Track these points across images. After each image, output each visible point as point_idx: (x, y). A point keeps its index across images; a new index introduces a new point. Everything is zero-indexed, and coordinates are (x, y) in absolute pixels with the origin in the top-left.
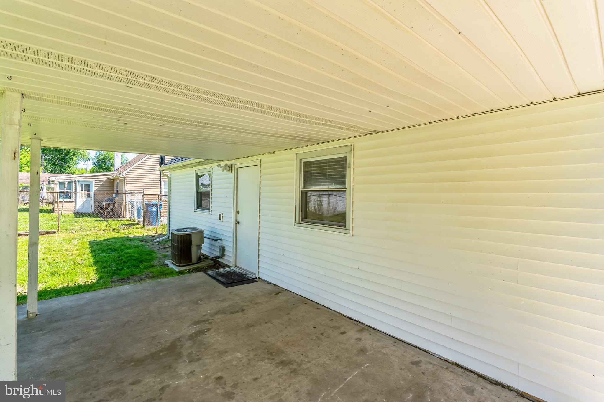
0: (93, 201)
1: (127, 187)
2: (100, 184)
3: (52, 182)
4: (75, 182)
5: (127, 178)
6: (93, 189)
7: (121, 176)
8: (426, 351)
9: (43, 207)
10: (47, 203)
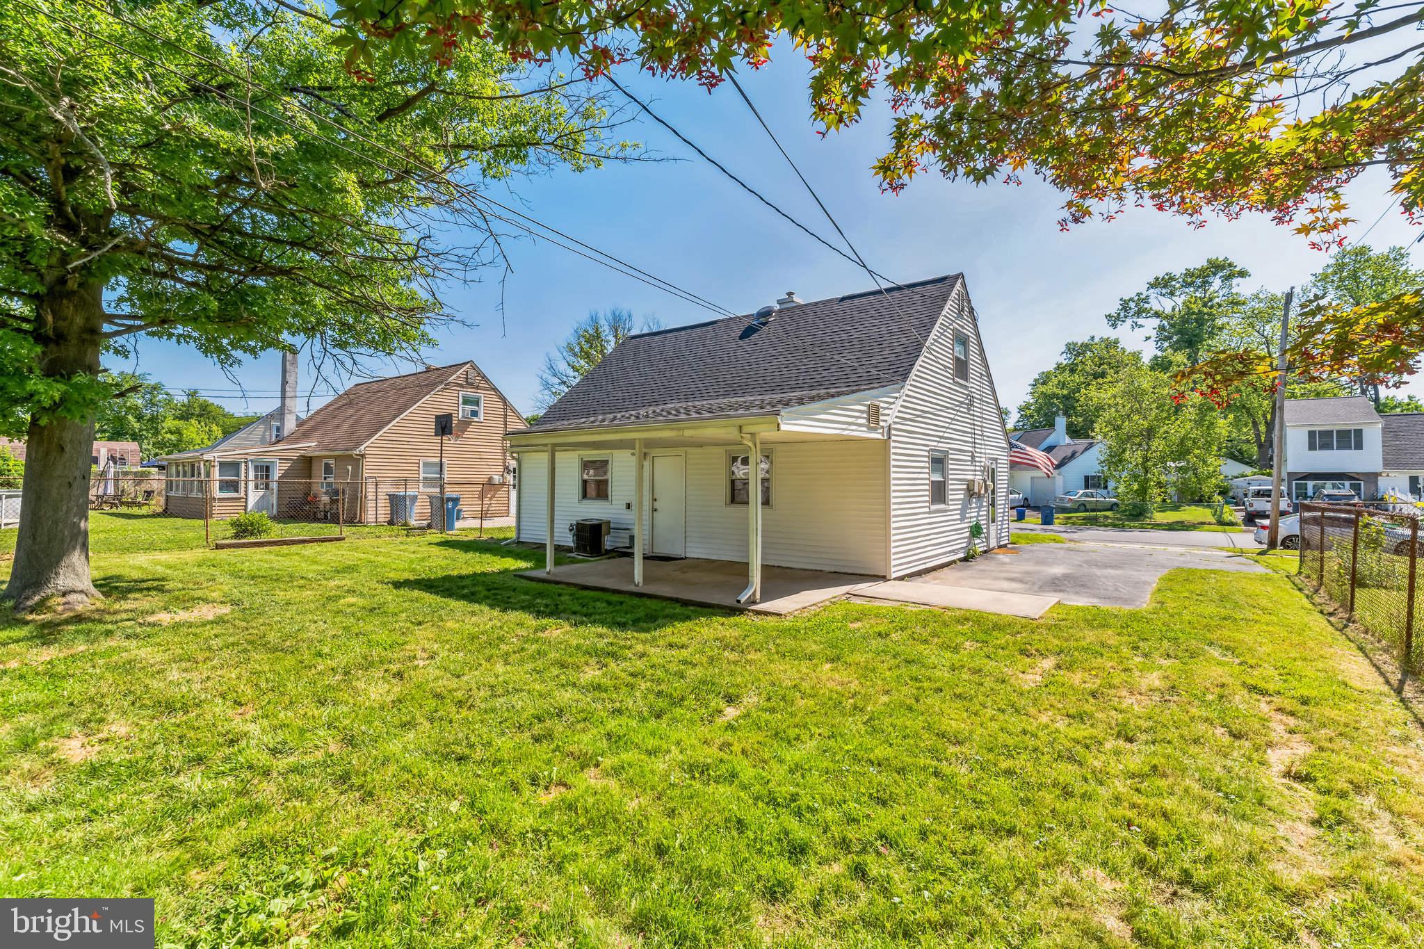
0: (275, 496)
1: (370, 471)
2: (288, 465)
4: (246, 462)
5: (369, 456)
6: (276, 474)
7: (358, 452)
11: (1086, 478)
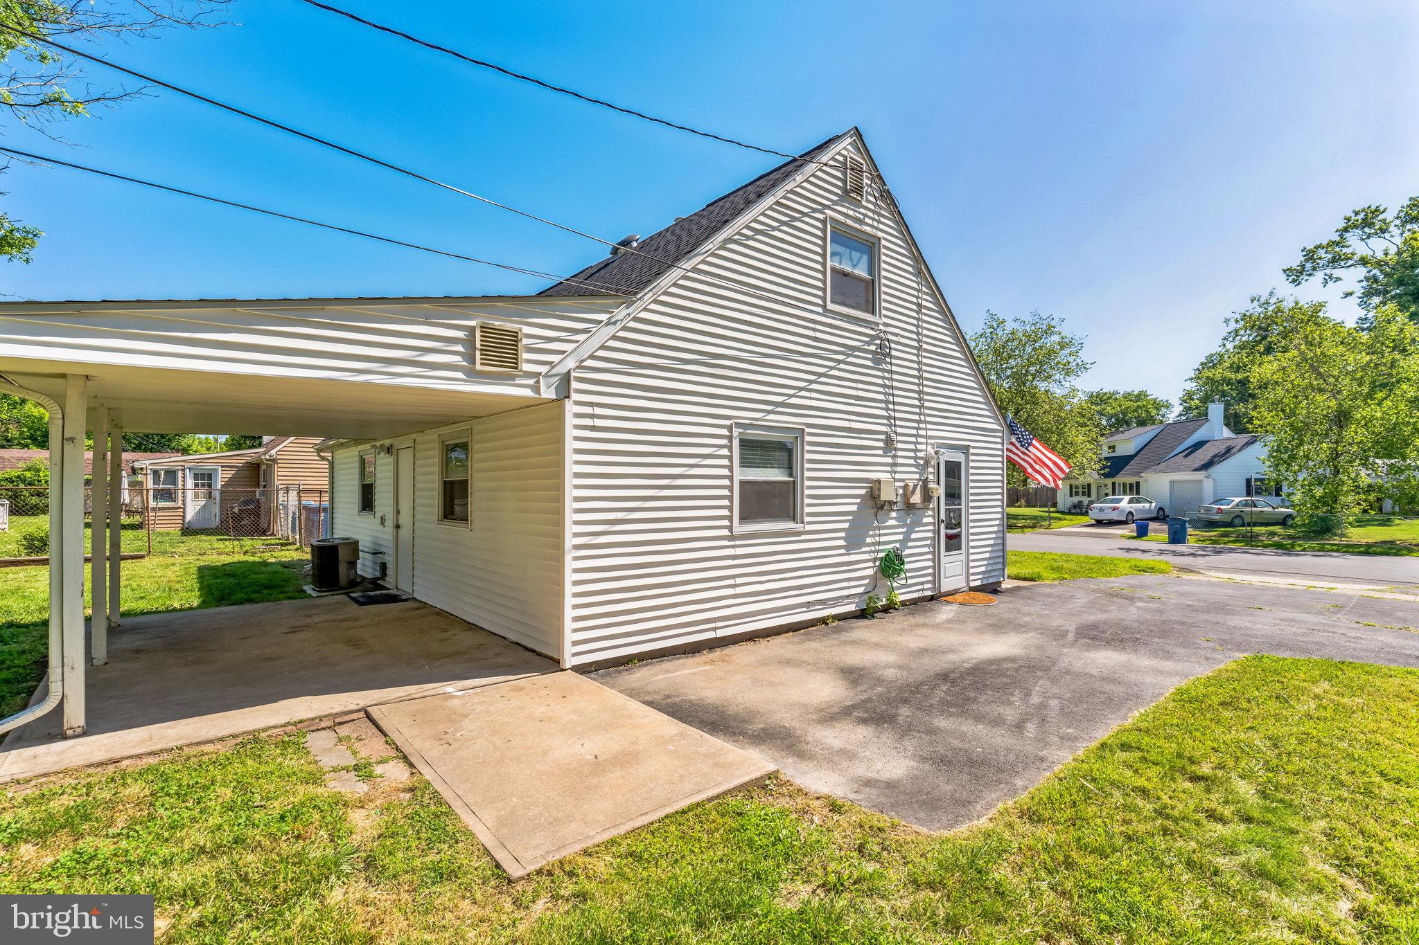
0: (218, 506)
1: (280, 478)
2: (230, 473)
3: (139, 472)
4: (183, 470)
5: (279, 461)
6: (219, 483)
7: (268, 457)
8: (503, 637)
9: (124, 519)
10: (131, 511)
11: (1248, 481)
